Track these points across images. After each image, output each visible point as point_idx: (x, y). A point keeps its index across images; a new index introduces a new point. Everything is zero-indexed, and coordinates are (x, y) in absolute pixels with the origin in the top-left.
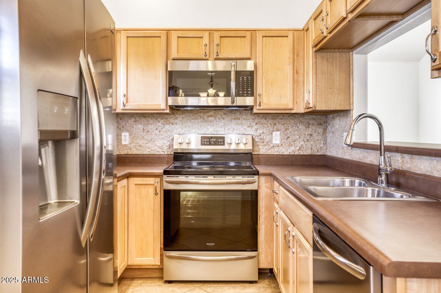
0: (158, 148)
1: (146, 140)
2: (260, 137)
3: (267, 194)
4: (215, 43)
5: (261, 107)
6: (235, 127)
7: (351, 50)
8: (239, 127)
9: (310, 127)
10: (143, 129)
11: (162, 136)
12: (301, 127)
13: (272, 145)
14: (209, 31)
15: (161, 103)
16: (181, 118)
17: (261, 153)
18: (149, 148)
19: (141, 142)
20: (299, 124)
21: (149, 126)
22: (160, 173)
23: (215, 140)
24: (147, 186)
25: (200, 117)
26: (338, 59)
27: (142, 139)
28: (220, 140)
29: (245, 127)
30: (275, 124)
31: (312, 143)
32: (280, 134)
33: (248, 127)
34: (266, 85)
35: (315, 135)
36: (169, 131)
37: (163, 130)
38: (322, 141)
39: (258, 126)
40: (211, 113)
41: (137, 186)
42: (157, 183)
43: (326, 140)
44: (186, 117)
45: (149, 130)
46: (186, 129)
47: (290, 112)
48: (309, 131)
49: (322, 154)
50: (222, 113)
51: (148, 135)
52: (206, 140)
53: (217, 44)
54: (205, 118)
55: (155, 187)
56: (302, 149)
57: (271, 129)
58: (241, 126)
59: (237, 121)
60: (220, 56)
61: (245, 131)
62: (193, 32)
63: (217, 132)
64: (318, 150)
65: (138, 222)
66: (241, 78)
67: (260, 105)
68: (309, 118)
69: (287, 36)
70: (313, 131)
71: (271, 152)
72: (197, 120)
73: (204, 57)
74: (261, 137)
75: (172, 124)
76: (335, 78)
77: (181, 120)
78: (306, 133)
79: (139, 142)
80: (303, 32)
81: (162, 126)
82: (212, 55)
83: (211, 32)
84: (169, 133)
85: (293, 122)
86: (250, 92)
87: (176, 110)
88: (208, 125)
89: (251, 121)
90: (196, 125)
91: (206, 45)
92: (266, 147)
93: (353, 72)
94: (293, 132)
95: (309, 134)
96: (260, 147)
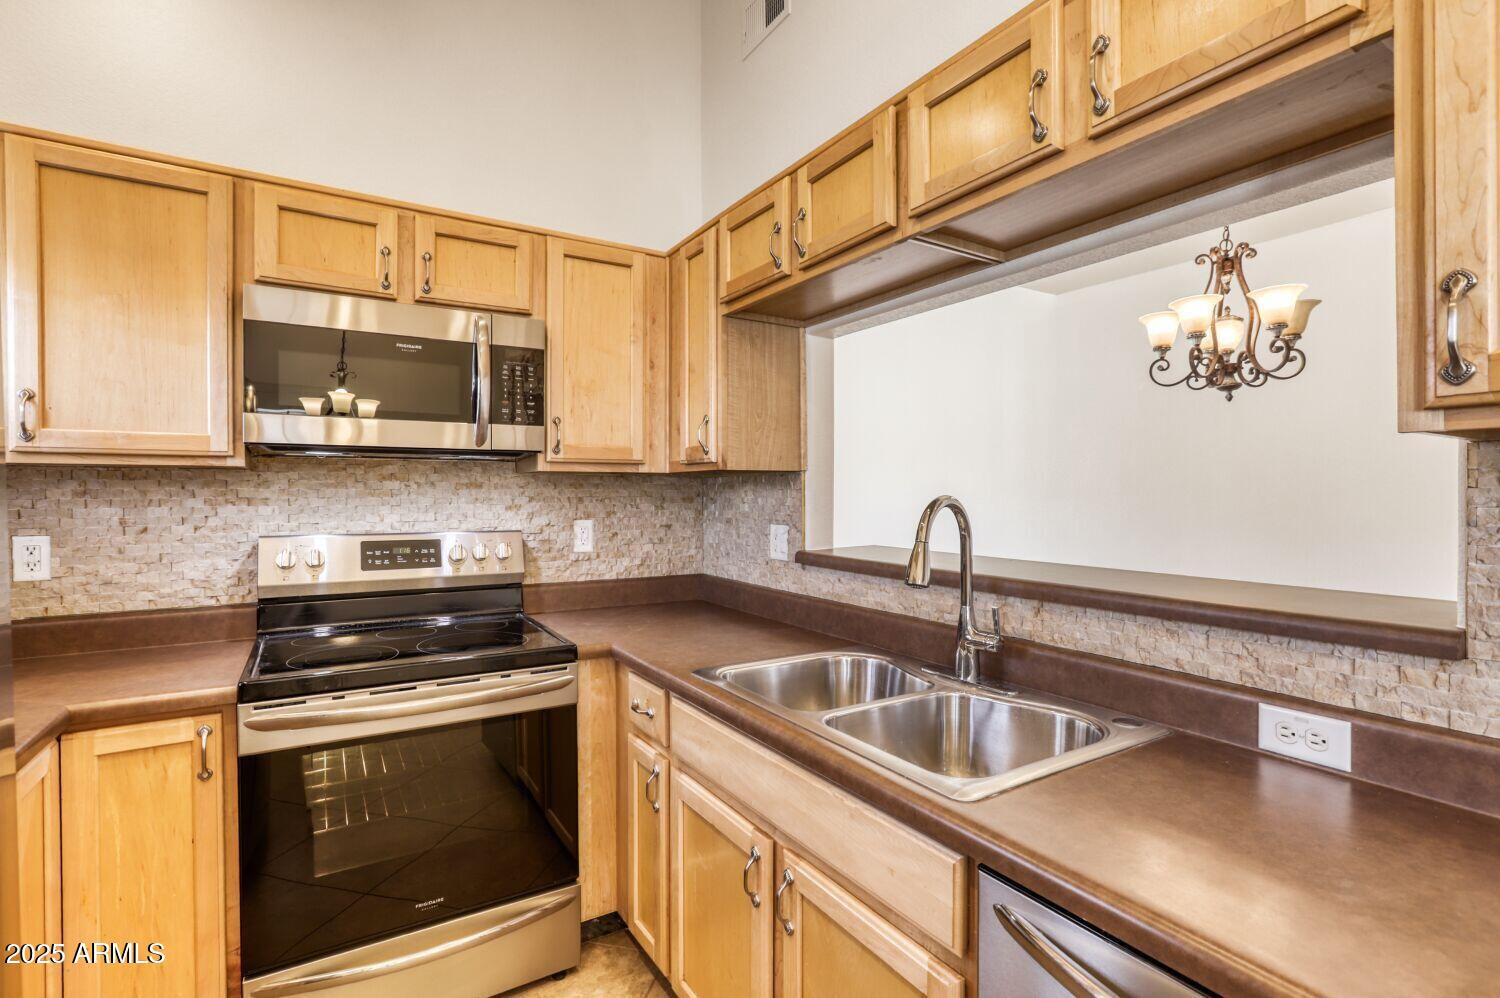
0: (190, 586)
1: (135, 560)
2: (541, 537)
3: (600, 709)
4: (419, 253)
5: (558, 456)
6: (469, 509)
7: (802, 323)
8: (482, 509)
9: (665, 505)
10: (122, 523)
11: (207, 546)
12: (646, 507)
13: (573, 557)
14: (399, 210)
15: (209, 434)
16: (284, 484)
17: (544, 579)
18: (147, 588)
19: (107, 570)
20: (641, 500)
21: (149, 509)
22: (223, 696)
23: (408, 551)
24: (161, 754)
25: (353, 479)
26: (774, 341)
27: (118, 556)
28: (424, 551)
29: (499, 509)
30: (580, 500)
31: (670, 547)
32: (595, 526)
33: (506, 509)
34: (574, 394)
35: (677, 526)
36: (235, 527)
37: (212, 522)
38: (694, 540)
39: (536, 506)
40: (390, 467)
41: (109, 762)
42: (210, 733)
43: (701, 539)
44: (302, 478)
45: (150, 526)
46: (304, 518)
47: (635, 471)
48: (663, 518)
49: (693, 573)
50: (427, 467)
51: (147, 542)
52: (378, 553)
53: (427, 256)
54: (371, 482)
55: (197, 754)
56: (648, 562)
57: (570, 515)
58: (485, 506)
59: (474, 492)
60: (435, 295)
61: (497, 522)
62: (340, 201)
63: (413, 525)
64: (684, 564)
65: (117, 901)
66: (505, 367)
67: (556, 450)
68: (663, 483)
69: (629, 267)
70: (673, 516)
71: (571, 574)
72: (344, 490)
73: (381, 290)
74: (545, 536)
75: (249, 501)
76: (768, 389)
77: (284, 490)
78: (658, 523)
79: (102, 569)
80: (668, 262)
81: (207, 508)
82: (408, 287)
83: (406, 213)
84: (236, 534)
85: (626, 493)
86: (533, 412)
87: (264, 456)
88: (383, 505)
89: (517, 491)
90: (340, 506)
91: (389, 254)
92: (556, 563)
93: (805, 378)
94: (625, 521)
95: (664, 523)
96: (542, 564)
